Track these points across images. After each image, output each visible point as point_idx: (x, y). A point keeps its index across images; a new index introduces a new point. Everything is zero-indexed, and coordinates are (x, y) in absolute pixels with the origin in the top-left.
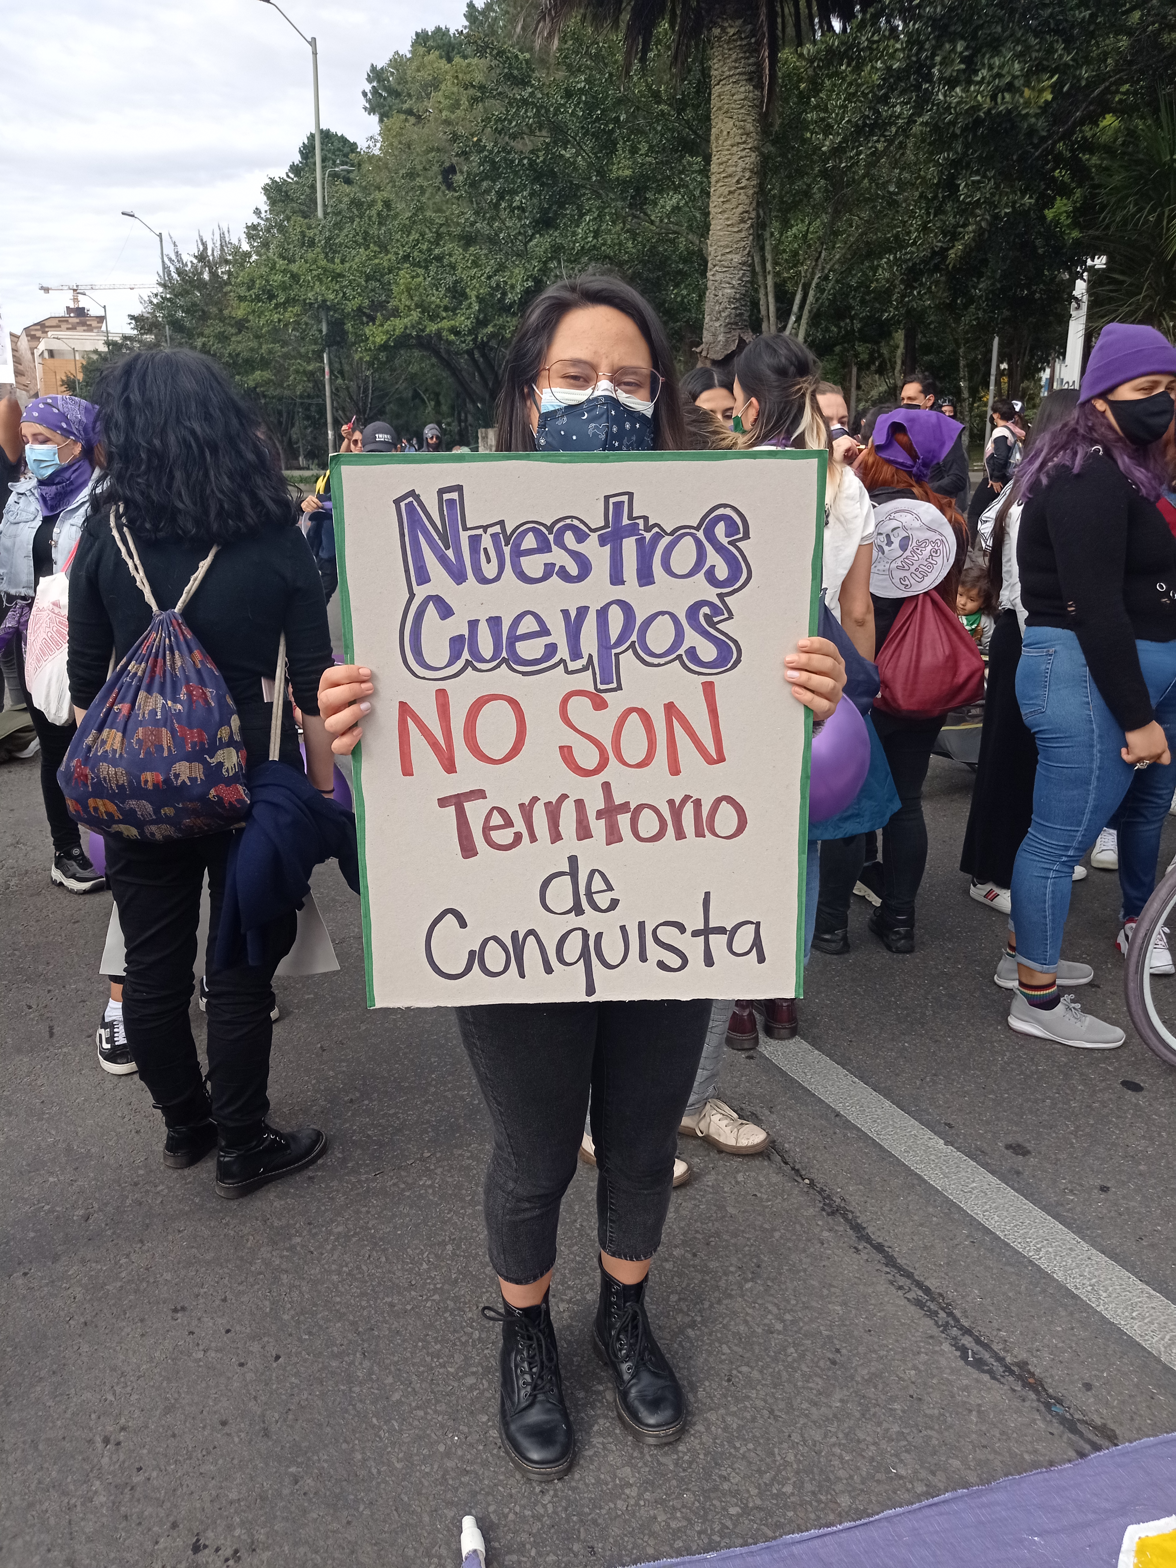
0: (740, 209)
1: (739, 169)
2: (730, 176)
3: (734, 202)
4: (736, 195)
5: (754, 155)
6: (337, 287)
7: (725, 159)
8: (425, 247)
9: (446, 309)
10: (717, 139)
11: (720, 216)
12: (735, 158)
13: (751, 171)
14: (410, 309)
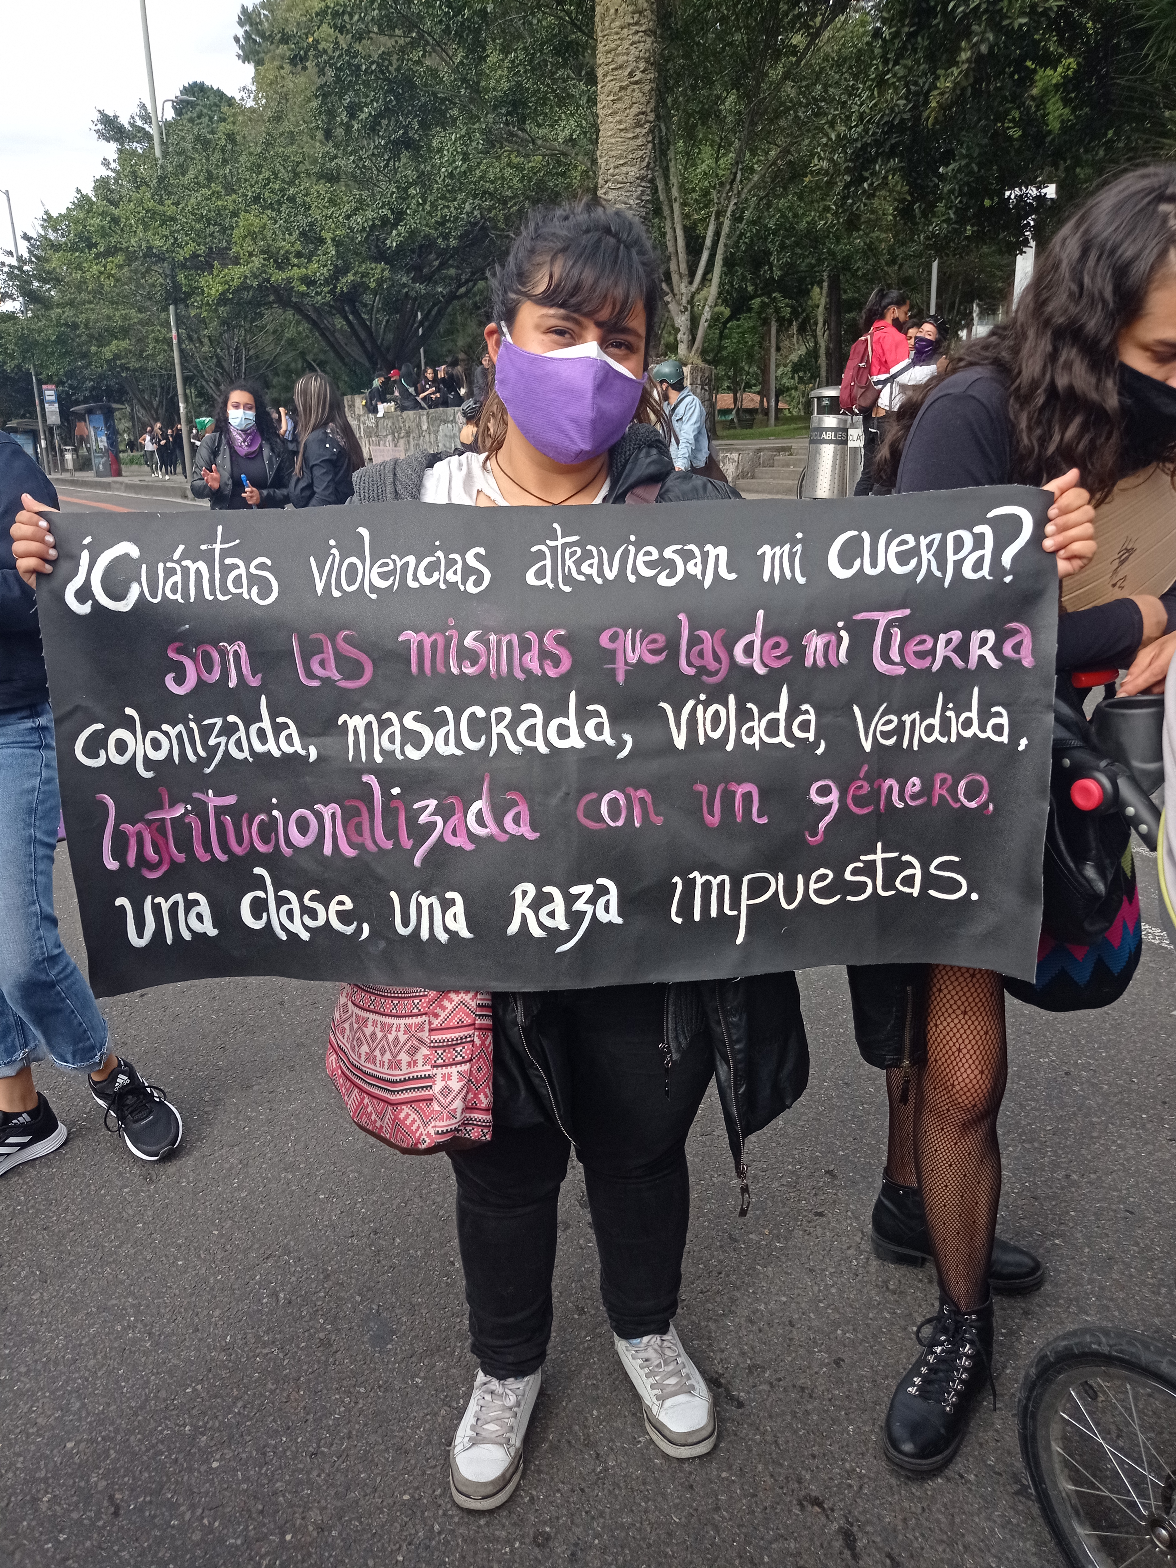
0: (635, 110)
1: (631, 58)
2: (620, 67)
3: (627, 101)
4: (629, 91)
5: (649, 40)
6: (167, 233)
7: (613, 46)
8: (277, 187)
9: (299, 255)
10: (603, 20)
11: (610, 119)
12: (626, 43)
13: (647, 61)
14: (251, 254)
